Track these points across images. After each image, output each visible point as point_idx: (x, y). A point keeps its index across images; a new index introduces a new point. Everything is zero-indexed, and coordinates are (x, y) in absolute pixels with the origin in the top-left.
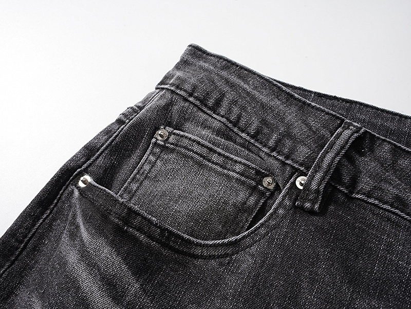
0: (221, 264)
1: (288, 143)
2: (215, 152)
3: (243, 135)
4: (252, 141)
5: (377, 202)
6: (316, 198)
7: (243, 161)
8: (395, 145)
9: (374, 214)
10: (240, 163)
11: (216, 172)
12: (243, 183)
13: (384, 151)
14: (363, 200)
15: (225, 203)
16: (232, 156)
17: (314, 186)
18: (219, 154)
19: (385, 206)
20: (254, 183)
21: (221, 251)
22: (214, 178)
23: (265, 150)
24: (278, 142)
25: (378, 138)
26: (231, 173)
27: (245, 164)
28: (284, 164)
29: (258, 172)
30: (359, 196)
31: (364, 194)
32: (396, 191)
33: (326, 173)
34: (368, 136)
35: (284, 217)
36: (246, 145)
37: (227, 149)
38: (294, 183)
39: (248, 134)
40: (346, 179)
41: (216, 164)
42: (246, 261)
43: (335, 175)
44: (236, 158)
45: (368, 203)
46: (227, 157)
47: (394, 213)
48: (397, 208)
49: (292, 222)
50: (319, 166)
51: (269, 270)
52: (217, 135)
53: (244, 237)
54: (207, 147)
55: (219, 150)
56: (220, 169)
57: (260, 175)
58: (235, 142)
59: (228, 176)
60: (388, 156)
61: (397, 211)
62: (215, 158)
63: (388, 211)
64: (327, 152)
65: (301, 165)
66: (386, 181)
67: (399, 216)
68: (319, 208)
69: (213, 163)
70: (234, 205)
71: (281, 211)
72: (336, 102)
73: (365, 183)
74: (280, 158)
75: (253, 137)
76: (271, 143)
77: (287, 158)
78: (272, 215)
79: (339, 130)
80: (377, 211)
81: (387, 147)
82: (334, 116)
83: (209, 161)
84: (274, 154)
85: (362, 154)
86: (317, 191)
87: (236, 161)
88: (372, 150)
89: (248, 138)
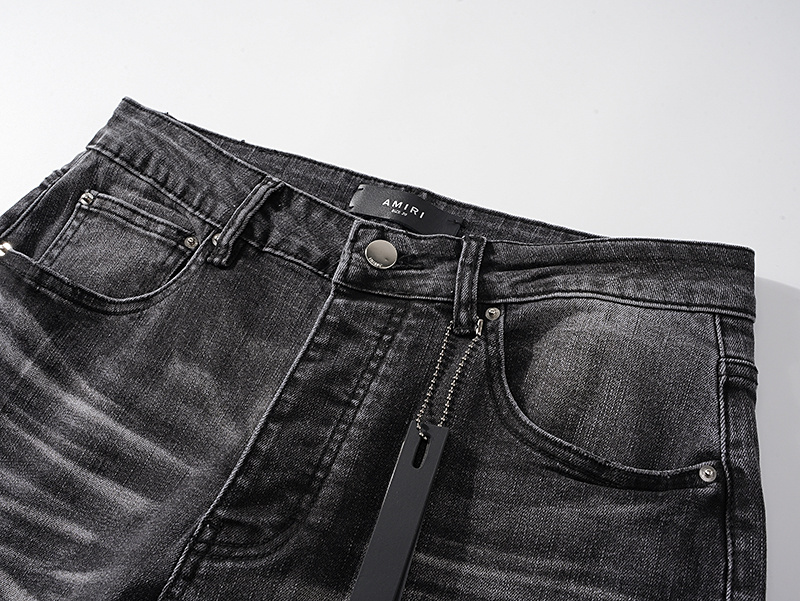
0: (132, 319)
1: (210, 201)
2: (139, 214)
3: (170, 195)
4: (179, 201)
5: (282, 254)
6: (225, 253)
7: (166, 222)
8: (310, 198)
9: (279, 266)
10: (163, 223)
11: (139, 234)
12: (164, 243)
13: (299, 205)
14: (270, 253)
15: (145, 264)
16: (156, 217)
17: (224, 242)
18: (143, 216)
19: (289, 258)
20: (174, 243)
21: (133, 307)
22: (136, 240)
23: (190, 209)
24: (202, 200)
25: (296, 192)
26: (152, 234)
27: (167, 225)
28: (204, 223)
29: (179, 232)
30: (267, 250)
31: (272, 247)
32: (302, 243)
33: (237, 229)
34: (287, 190)
35: (195, 272)
36: (172, 206)
37: (152, 211)
38: (210, 240)
39: (175, 194)
40: (258, 235)
41: (140, 226)
42: (155, 314)
43: (248, 229)
44: (159, 219)
45: (275, 255)
46: (151, 219)
47: (297, 264)
48: (300, 259)
49: (201, 277)
50: (233, 223)
51: (173, 321)
52: (145, 197)
53: (156, 294)
54: (130, 209)
55: (143, 212)
56: (142, 231)
57: (182, 235)
58: (163, 204)
59: (150, 237)
60: (302, 209)
61: (300, 261)
62: (138, 220)
63: (292, 261)
64: (242, 208)
65: (218, 223)
66: (295, 234)
67: (303, 266)
68: (227, 262)
69: (136, 225)
70: (153, 265)
71: (193, 268)
72: (275, 157)
73: (275, 237)
74: (201, 216)
75: (179, 197)
76: (195, 203)
77: (207, 217)
78: (185, 271)
79: (258, 185)
80: (282, 262)
81: (302, 201)
82: (255, 171)
83: (132, 223)
84: (197, 213)
85: (278, 209)
86: (227, 246)
87: (159, 223)
88: (288, 205)
89: (175, 198)
